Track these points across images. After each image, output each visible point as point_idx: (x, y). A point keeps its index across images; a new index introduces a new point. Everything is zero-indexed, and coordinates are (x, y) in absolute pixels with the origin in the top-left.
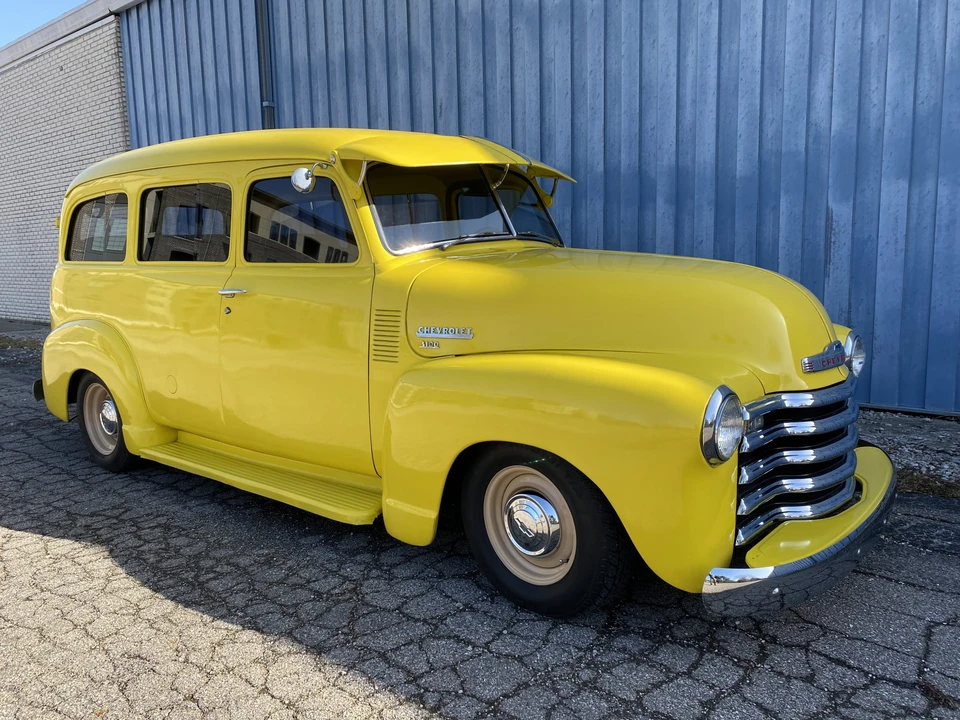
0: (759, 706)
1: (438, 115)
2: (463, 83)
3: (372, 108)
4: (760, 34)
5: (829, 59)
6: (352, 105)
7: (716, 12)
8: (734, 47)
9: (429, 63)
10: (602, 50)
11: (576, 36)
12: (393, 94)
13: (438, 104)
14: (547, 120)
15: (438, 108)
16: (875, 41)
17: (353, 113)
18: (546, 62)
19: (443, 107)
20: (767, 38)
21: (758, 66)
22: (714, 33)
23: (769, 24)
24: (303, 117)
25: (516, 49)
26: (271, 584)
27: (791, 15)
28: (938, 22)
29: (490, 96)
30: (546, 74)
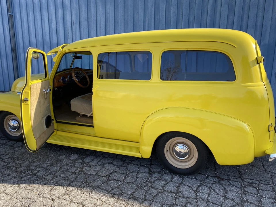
0: (188, 186)
1: (73, 24)
2: (81, 16)
3: (50, 20)
4: (165, 15)
5: (181, 23)
6: (43, 18)
7: (154, 7)
8: (158, 17)
9: (70, 9)
10: (123, 13)
11: (115, 8)
12: (57, 16)
13: (73, 21)
14: (107, 30)
15: (73, 23)
16: (191, 21)
17: (43, 21)
18: (106, 13)
19: (74, 22)
20: (166, 16)
21: (164, 23)
22: (153, 13)
23: (167, 13)
24: (24, 19)
25: (98, 9)
26: (56, 171)
27: (172, 12)
28: (205, 18)
29: (89, 21)
30: (107, 17)
